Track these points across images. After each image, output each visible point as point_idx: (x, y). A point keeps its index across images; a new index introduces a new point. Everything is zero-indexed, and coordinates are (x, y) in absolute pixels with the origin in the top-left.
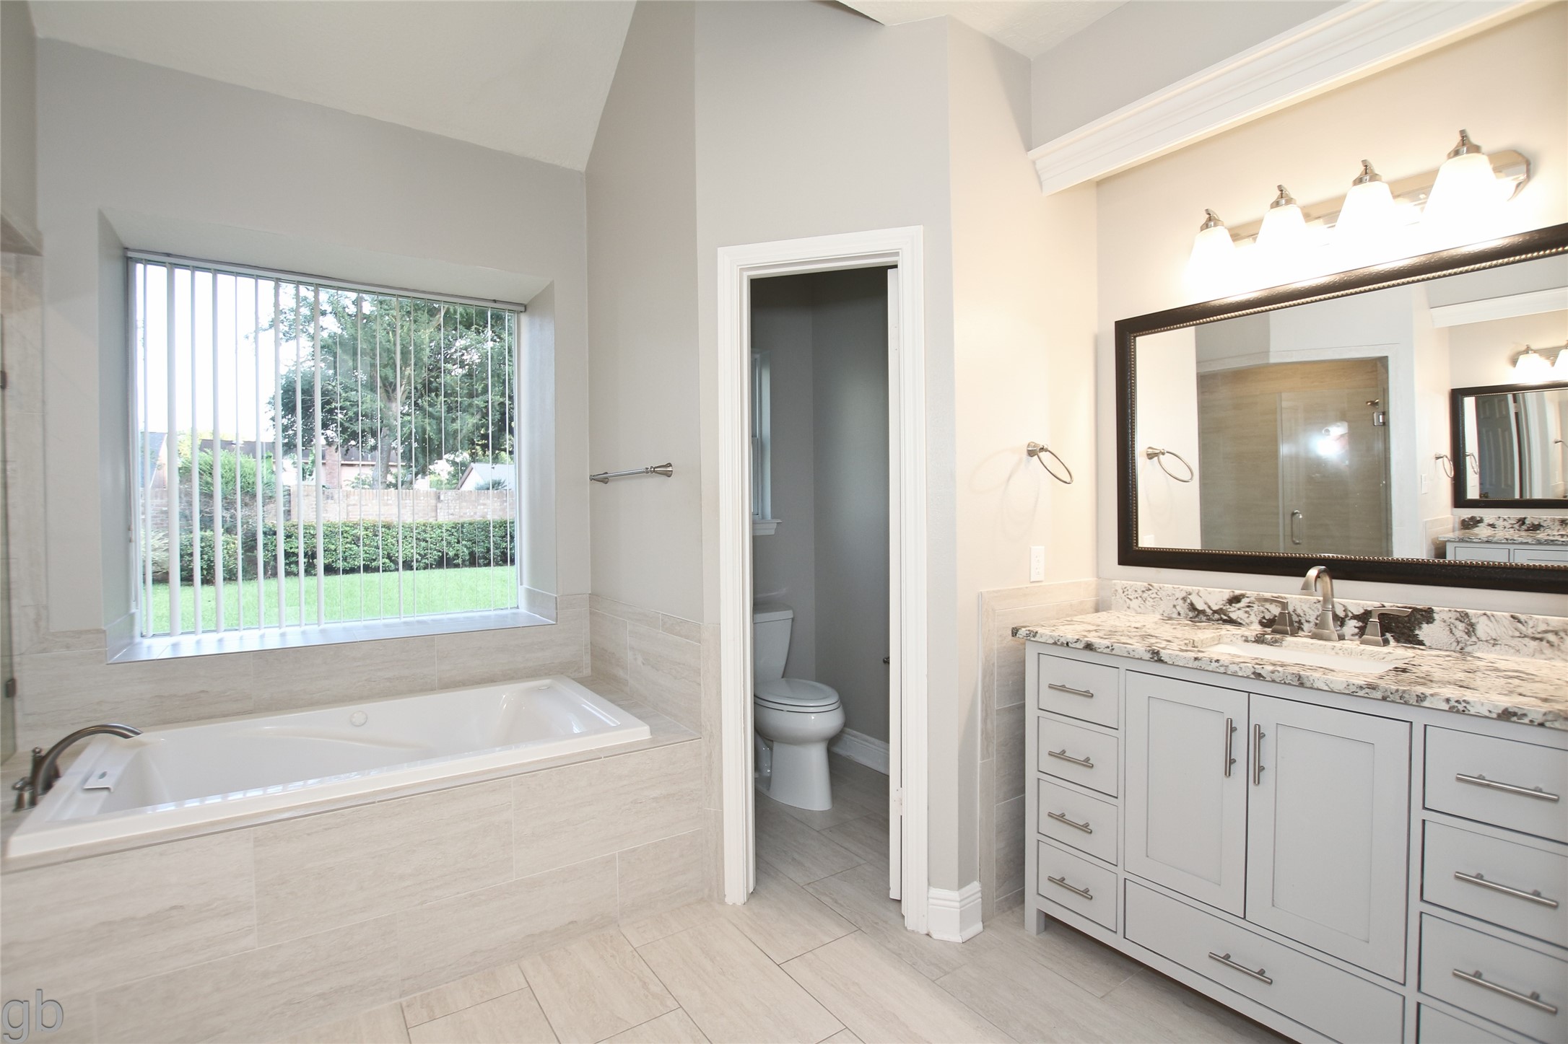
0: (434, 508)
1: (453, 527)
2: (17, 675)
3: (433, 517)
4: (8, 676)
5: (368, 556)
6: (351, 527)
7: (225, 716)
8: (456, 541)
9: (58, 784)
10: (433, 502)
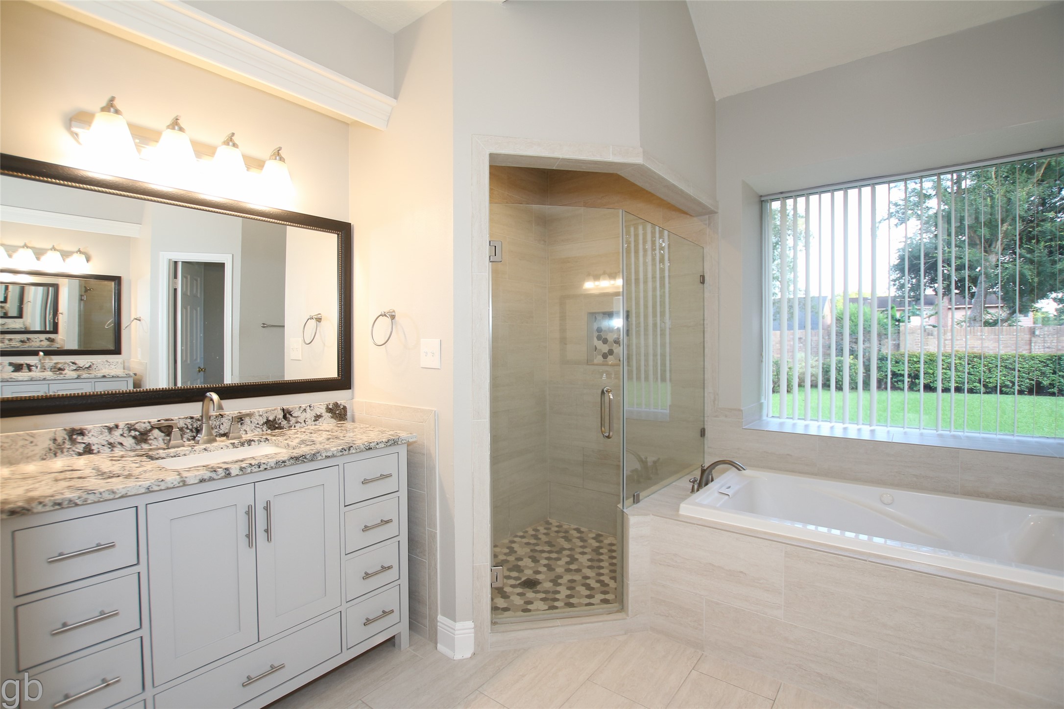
0: (1028, 342)
1: (1048, 359)
2: (706, 427)
3: (1027, 350)
4: (702, 427)
5: (961, 379)
6: (946, 356)
7: (800, 473)
8: (1051, 371)
9: (710, 485)
10: (1027, 337)
